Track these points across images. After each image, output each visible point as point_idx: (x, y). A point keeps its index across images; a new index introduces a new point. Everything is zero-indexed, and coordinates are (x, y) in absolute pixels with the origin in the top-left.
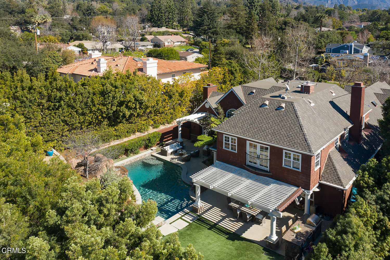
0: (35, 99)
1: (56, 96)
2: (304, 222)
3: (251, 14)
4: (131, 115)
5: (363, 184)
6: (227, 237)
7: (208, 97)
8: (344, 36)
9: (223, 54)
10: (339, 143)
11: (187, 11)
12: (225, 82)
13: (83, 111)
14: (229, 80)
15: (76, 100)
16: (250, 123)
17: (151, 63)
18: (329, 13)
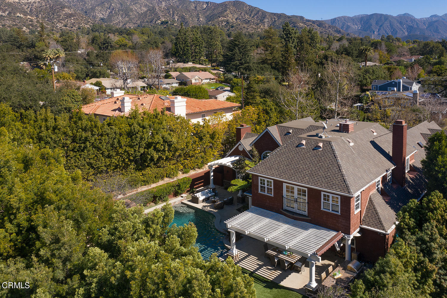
0: (60, 140)
1: (82, 137)
2: (345, 269)
3: (287, 48)
4: (160, 158)
5: (404, 226)
6: (264, 285)
7: (242, 139)
8: (392, 72)
9: (257, 92)
10: (380, 186)
11: (216, 44)
12: (259, 123)
13: (109, 154)
14: (264, 120)
15: (102, 141)
16: (286, 165)
17: (179, 102)
18: (375, 45)
